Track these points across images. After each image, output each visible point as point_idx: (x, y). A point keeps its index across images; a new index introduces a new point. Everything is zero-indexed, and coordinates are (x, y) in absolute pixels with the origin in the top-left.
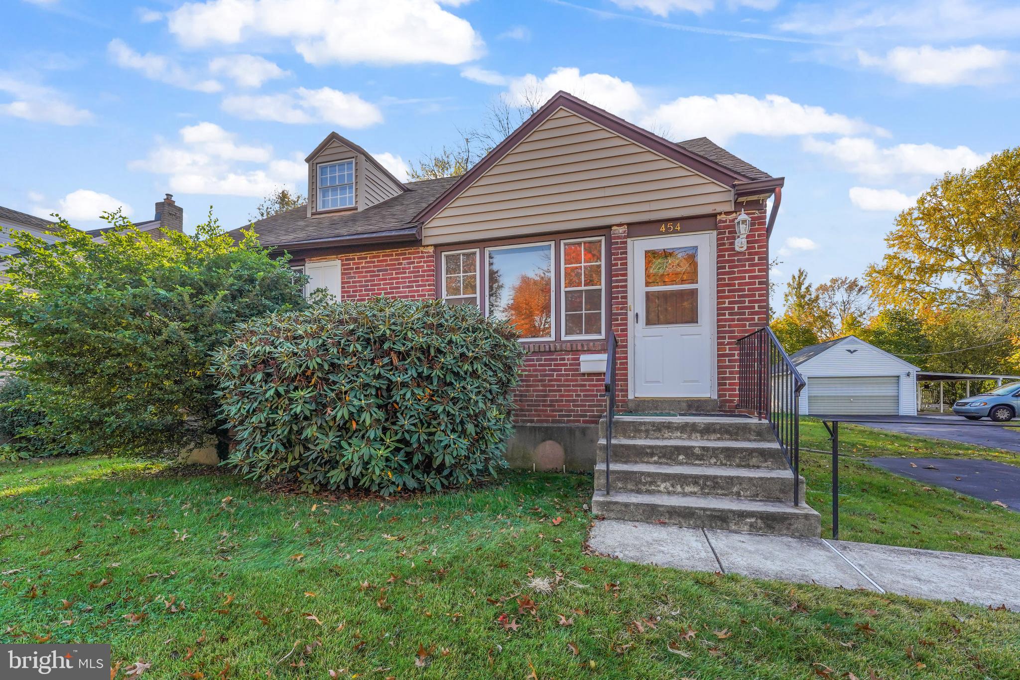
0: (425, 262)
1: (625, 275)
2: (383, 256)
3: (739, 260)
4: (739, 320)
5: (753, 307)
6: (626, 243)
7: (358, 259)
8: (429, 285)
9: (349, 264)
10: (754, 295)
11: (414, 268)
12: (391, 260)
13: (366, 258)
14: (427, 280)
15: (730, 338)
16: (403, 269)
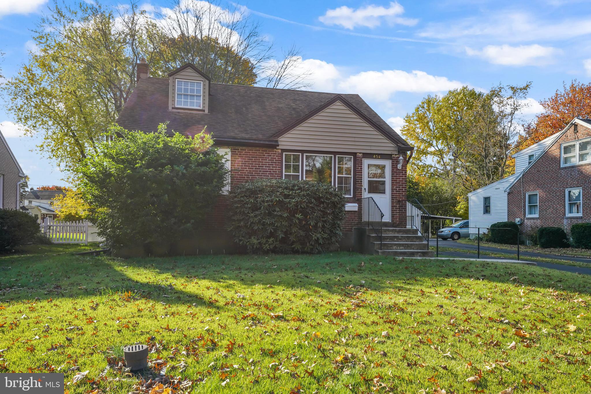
0: (277, 156)
1: (362, 173)
2: (255, 150)
3: (399, 172)
4: (399, 194)
5: (403, 190)
6: (362, 160)
7: (241, 150)
8: (279, 167)
9: (236, 152)
10: (403, 185)
11: (271, 158)
12: (259, 153)
13: (245, 150)
14: (278, 165)
15: (396, 200)
16: (265, 158)
